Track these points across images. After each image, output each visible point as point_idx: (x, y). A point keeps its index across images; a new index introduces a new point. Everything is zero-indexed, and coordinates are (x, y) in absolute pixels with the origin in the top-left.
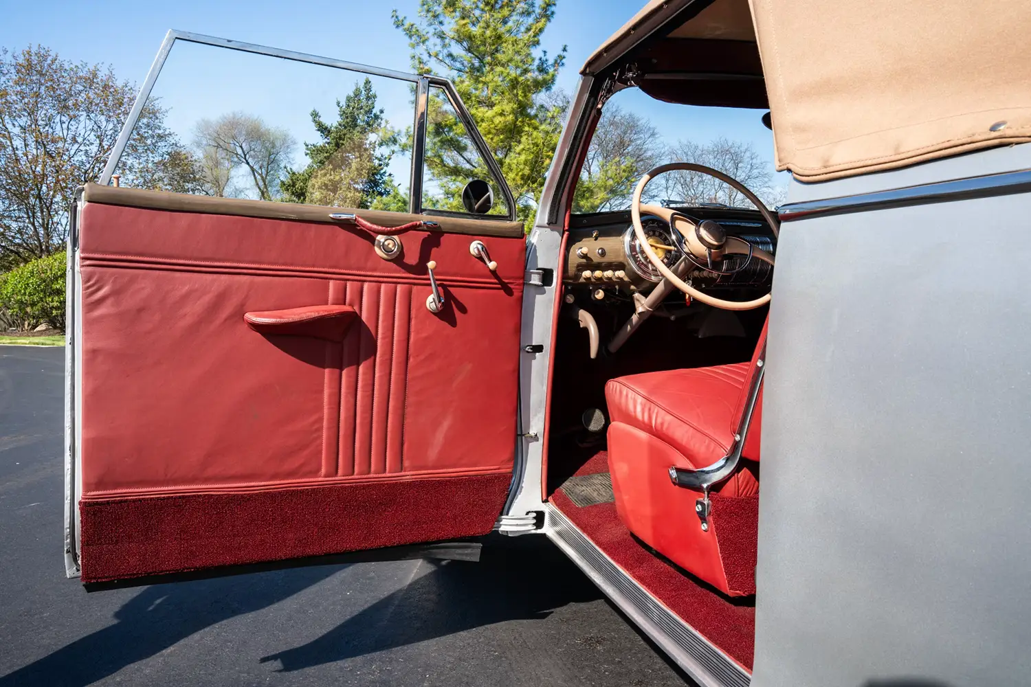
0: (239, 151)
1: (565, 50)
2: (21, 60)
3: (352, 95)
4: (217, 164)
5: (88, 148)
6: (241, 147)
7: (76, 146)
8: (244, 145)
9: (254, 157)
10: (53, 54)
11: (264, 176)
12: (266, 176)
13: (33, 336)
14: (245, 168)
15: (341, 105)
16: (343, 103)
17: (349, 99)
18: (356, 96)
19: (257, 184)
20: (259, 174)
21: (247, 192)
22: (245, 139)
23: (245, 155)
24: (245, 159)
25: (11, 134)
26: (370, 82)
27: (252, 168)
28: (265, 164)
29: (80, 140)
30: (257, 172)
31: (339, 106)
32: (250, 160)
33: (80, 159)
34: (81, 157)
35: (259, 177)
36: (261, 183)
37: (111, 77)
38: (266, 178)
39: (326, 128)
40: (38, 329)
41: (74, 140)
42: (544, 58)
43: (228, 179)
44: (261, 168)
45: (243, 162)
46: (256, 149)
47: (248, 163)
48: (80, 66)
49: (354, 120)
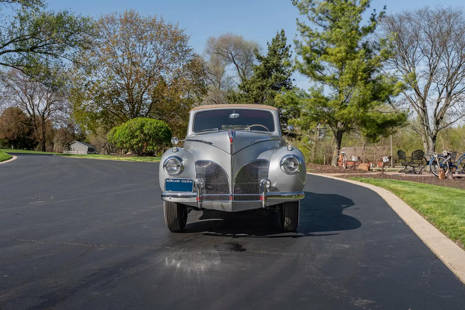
0: (230, 55)
1: (385, 8)
2: (123, 17)
3: (275, 38)
4: (218, 63)
5: (151, 59)
6: (231, 53)
7: (146, 58)
8: (232, 53)
9: (239, 59)
10: (136, 13)
11: (244, 69)
12: (245, 70)
13: (126, 157)
14: (233, 65)
15: (269, 44)
16: (270, 43)
17: (273, 40)
18: (277, 39)
19: (240, 75)
20: (241, 69)
21: (234, 79)
22: (233, 49)
23: (233, 58)
24: (233, 60)
25: (118, 55)
26: (284, 31)
27: (237, 65)
28: (245, 62)
29: (147, 55)
30: (240, 68)
31: (268, 45)
32: (236, 61)
33: (147, 65)
34: (148, 64)
35: (241, 71)
36: (242, 74)
37: (162, 21)
38: (245, 71)
39: (261, 57)
40: (128, 153)
41: (145, 55)
42: (374, 14)
43: (223, 72)
44: (242, 65)
45: (232, 62)
46: (239, 54)
47: (235, 63)
48: (148, 18)
49: (275, 52)
